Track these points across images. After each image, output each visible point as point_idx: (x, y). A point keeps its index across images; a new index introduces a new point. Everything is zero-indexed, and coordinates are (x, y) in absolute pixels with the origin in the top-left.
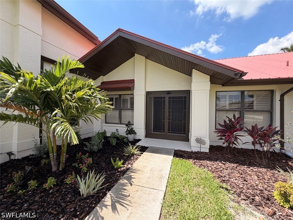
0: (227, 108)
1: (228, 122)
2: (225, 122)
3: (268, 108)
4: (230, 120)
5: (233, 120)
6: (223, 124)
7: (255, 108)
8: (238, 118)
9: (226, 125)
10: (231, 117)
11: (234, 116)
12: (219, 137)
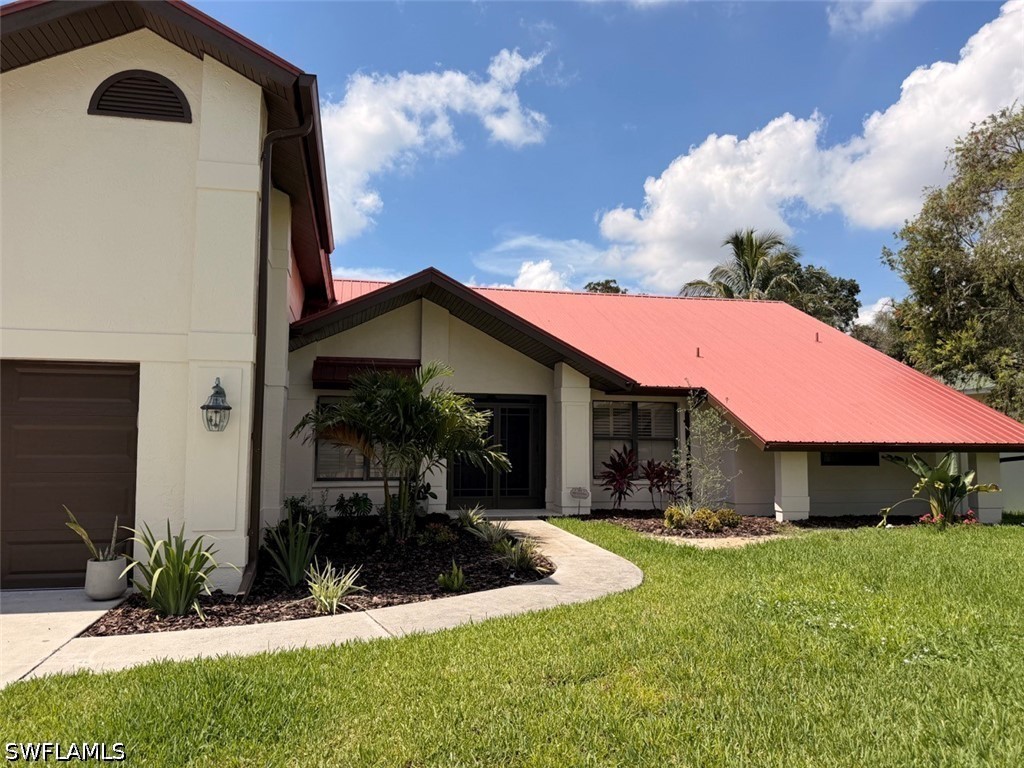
0: (612, 436)
1: (617, 459)
2: (612, 459)
3: (670, 434)
4: (619, 455)
5: (623, 455)
6: (609, 462)
7: (654, 434)
8: (631, 451)
9: (614, 464)
10: (620, 450)
11: (625, 448)
12: (605, 487)
